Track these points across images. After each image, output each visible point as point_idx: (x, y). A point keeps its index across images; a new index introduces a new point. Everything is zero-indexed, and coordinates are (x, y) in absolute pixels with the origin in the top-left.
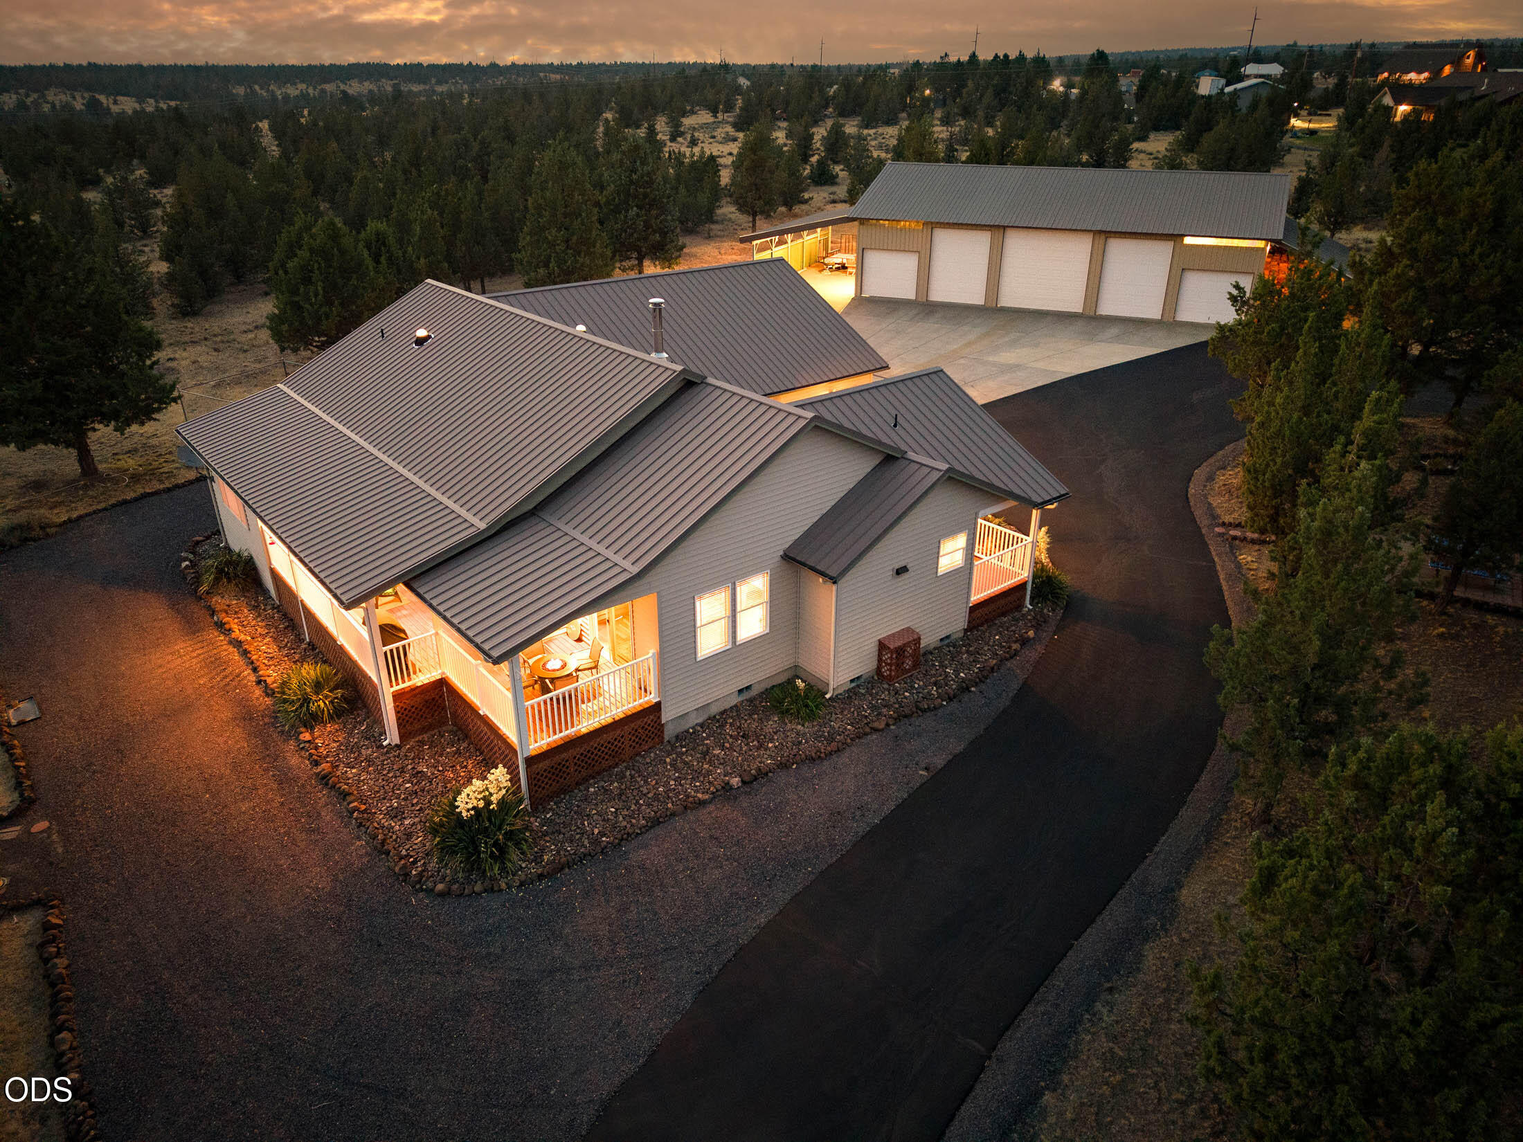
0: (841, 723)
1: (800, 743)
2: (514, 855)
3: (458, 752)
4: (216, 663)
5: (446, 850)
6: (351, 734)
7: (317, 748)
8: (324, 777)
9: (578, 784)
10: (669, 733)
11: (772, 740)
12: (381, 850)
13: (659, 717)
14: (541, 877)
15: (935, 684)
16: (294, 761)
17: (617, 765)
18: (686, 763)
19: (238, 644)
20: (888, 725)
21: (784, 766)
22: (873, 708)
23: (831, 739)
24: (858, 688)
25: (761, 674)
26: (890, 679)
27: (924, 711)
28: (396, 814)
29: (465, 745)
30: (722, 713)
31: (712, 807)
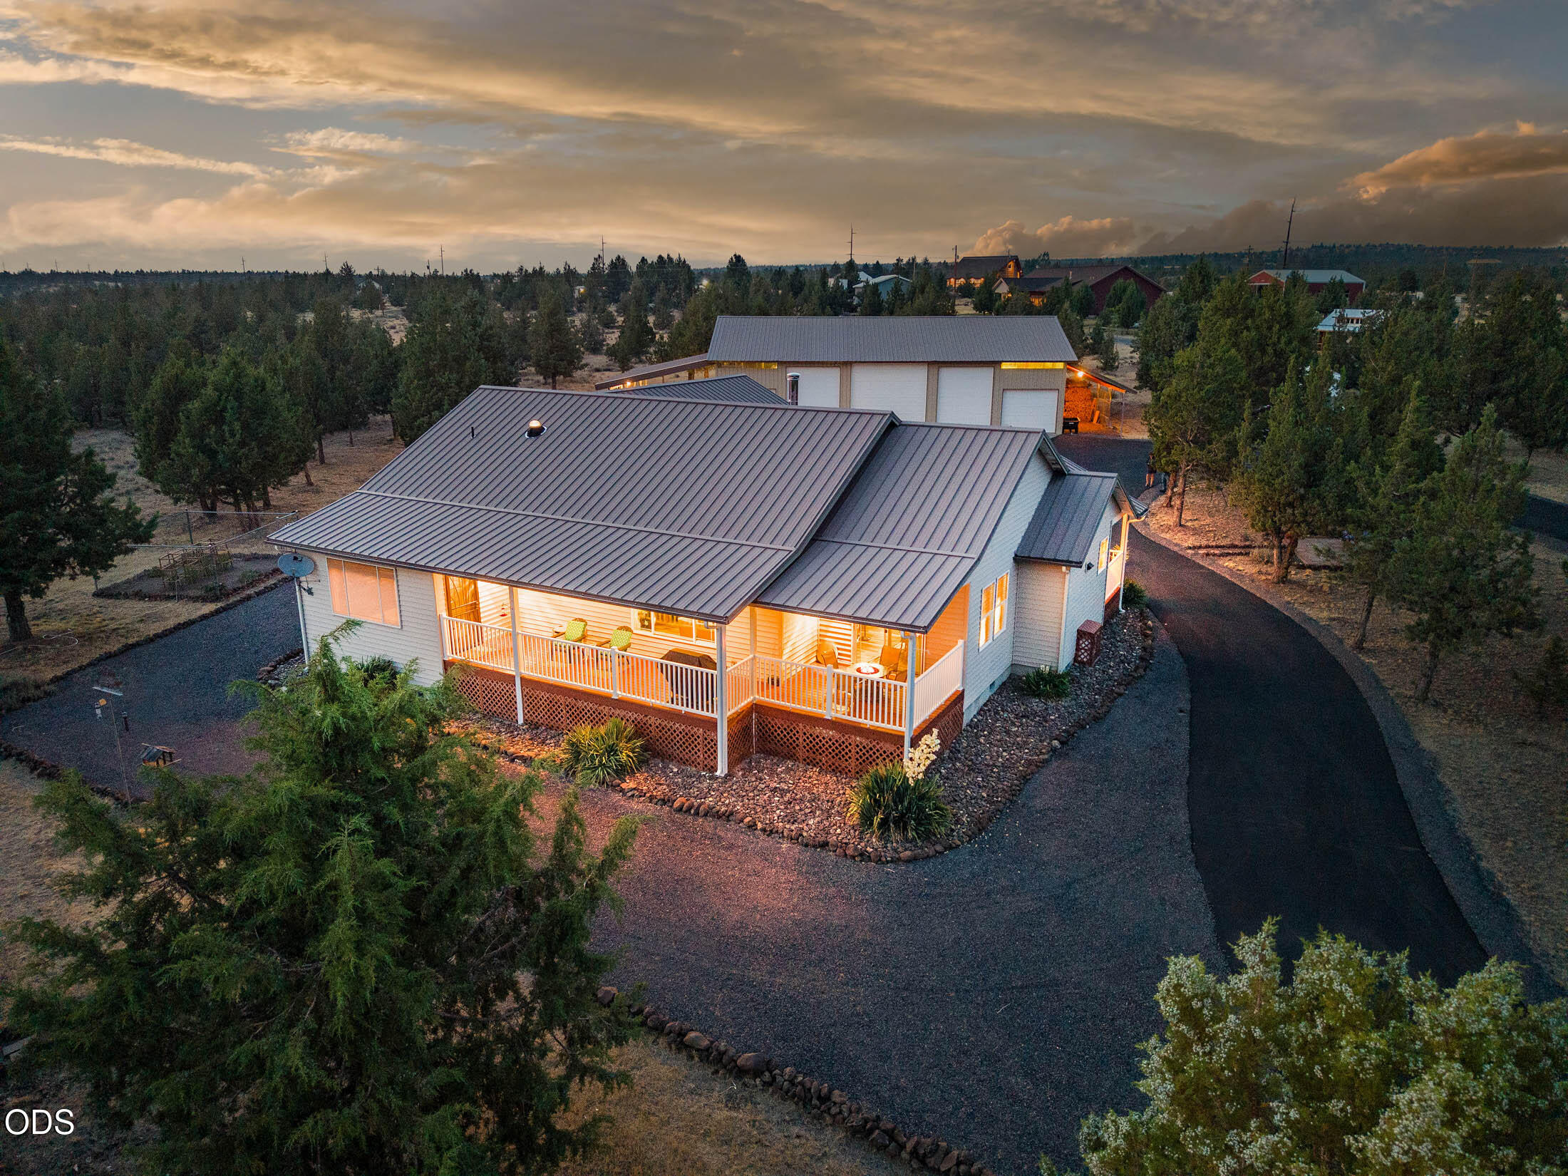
0: (1087, 696)
1: (1073, 712)
7: (648, 793)
8: (690, 808)
10: (965, 722)
11: (1051, 715)
12: (814, 845)
13: (962, 705)
20: (1124, 690)
21: (1079, 728)
22: (1099, 683)
24: (1072, 672)
25: (1000, 670)
27: (1137, 679)
28: (792, 820)
30: (986, 705)
31: (1055, 764)
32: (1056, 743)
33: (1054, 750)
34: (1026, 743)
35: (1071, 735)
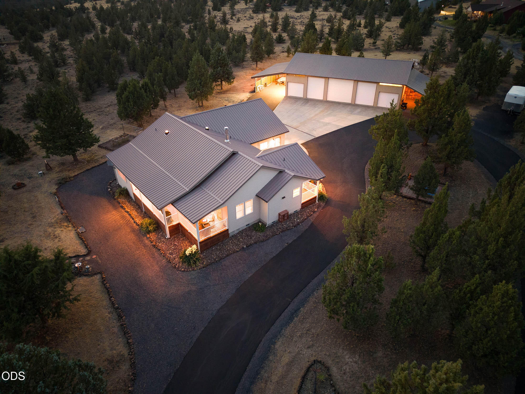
0: (269, 233)
1: (260, 237)
2: (198, 263)
3: (183, 240)
4: (123, 217)
5: (183, 262)
6: (158, 235)
7: (151, 239)
8: (154, 245)
9: (210, 247)
10: (230, 235)
11: (253, 237)
12: (169, 262)
13: (228, 232)
14: (204, 267)
15: (292, 223)
16: (147, 242)
17: (219, 243)
18: (234, 242)
19: (128, 212)
20: (280, 233)
21: (256, 243)
22: (277, 229)
23: (267, 237)
24: (274, 224)
25: (252, 221)
26: (281, 222)
27: (288, 230)
28: (171, 254)
29: (185, 238)
30: (242, 230)
31: (239, 253)
32: (245, 246)
33: (243, 248)
35: (251, 245)
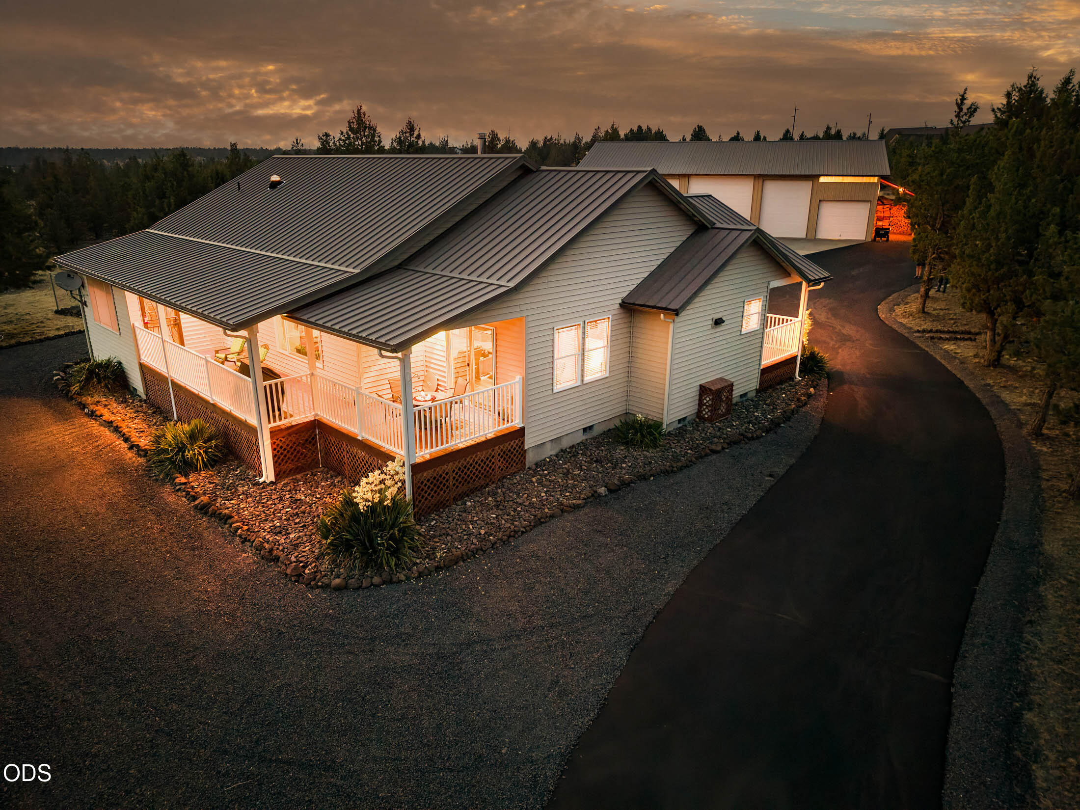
0: (679, 450)
4: (87, 438)
5: (340, 550)
6: (226, 477)
7: (193, 488)
8: (203, 508)
10: (531, 459)
11: (624, 462)
13: (523, 443)
14: (438, 569)
15: (750, 423)
16: (172, 499)
17: (487, 485)
18: (551, 481)
19: (109, 424)
21: (640, 479)
22: (704, 439)
24: (687, 425)
25: (600, 415)
26: (710, 420)
28: (280, 531)
29: (339, 479)
30: (572, 447)
31: (587, 510)
32: (602, 490)
33: (595, 495)
34: (574, 486)
35: (625, 484)
